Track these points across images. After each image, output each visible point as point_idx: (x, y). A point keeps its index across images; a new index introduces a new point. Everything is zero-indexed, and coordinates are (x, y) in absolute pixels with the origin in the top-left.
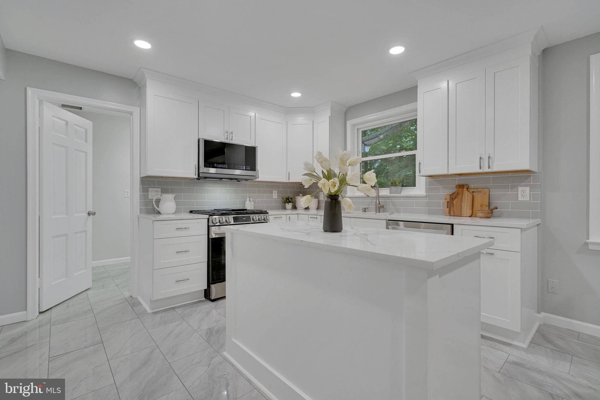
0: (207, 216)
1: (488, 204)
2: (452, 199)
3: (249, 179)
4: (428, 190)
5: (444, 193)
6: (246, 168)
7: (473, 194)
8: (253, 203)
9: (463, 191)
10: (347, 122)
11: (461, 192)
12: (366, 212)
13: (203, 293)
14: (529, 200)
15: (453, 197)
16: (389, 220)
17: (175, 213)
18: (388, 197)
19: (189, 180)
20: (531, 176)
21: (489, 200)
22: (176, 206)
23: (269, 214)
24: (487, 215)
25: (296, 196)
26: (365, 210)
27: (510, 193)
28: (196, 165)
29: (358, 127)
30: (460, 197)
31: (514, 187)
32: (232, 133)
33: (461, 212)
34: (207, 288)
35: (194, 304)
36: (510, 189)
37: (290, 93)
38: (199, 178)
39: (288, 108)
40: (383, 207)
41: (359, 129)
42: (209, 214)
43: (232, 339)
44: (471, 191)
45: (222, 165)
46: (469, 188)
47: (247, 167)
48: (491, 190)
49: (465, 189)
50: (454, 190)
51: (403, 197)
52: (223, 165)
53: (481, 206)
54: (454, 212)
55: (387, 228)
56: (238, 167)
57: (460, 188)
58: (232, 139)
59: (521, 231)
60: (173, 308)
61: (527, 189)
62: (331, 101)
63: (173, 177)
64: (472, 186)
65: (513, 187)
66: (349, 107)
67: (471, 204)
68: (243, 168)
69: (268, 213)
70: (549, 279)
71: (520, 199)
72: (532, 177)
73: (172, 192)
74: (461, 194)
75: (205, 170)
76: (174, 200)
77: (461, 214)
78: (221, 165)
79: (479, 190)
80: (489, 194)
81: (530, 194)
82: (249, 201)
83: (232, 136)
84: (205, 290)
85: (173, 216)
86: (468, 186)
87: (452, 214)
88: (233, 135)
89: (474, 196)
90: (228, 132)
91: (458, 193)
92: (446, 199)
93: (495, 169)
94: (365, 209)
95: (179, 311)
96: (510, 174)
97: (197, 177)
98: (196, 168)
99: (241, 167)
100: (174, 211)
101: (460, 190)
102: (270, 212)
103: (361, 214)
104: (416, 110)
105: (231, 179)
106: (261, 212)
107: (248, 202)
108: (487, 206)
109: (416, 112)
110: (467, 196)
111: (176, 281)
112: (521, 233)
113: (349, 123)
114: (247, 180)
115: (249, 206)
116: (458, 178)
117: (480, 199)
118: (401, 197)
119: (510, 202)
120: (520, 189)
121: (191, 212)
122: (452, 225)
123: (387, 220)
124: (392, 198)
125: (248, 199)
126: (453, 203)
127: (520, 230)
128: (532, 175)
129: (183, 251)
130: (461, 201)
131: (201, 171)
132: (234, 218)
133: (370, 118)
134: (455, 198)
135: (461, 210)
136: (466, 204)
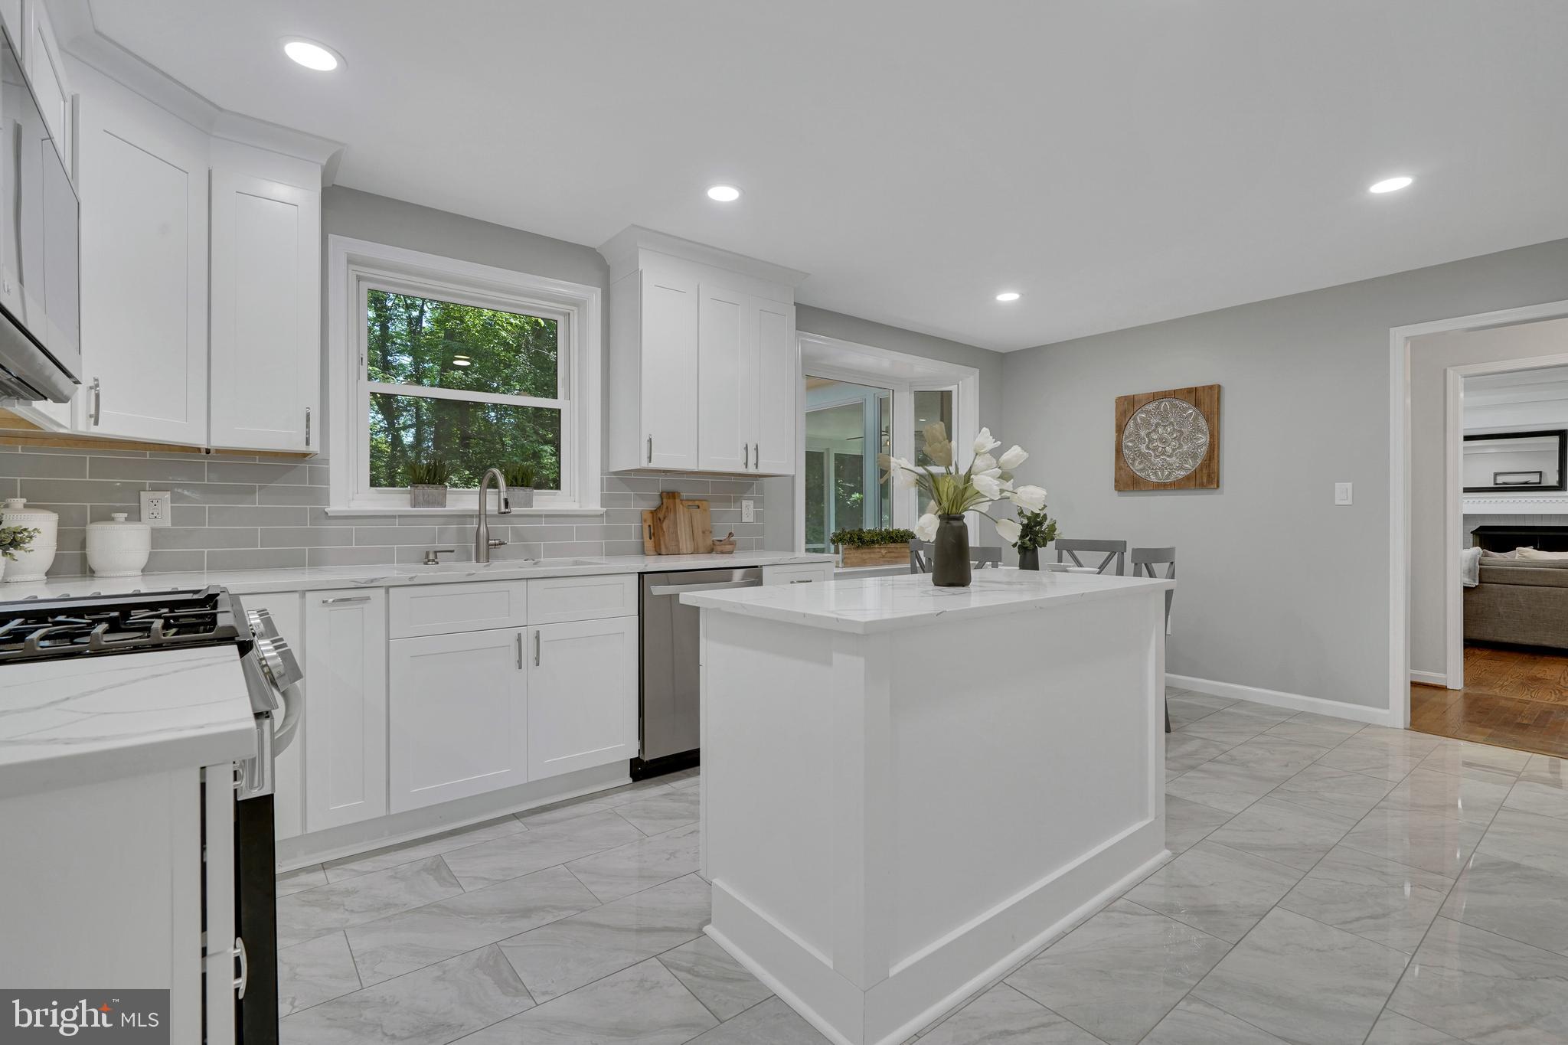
1: (711, 529)
2: (660, 520)
4: (609, 500)
5: (640, 506)
7: (691, 510)
9: (675, 505)
10: (331, 237)
11: (672, 506)
14: (753, 521)
15: (661, 516)
21: (711, 521)
26: (434, 558)
27: (732, 509)
30: (672, 515)
33: (678, 546)
36: (734, 503)
40: (501, 544)
44: (687, 504)
46: (684, 498)
48: (710, 503)
49: (678, 501)
50: (658, 503)
54: (666, 548)
57: (669, 498)
61: (751, 503)
62: (345, 147)
64: (687, 495)
65: (737, 500)
67: (690, 529)
71: (743, 520)
72: (754, 485)
74: (672, 510)
77: (679, 550)
79: (697, 503)
80: (710, 511)
81: (754, 512)
86: (682, 496)
87: (663, 551)
89: (692, 514)
91: (668, 508)
92: (644, 521)
93: (760, 470)
101: (669, 501)
108: (710, 532)
110: (682, 514)
113: (337, 246)
116: (661, 478)
117: (700, 521)
119: (733, 524)
122: (760, 569)
124: (514, 519)
126: (662, 529)
128: (755, 482)
130: (675, 523)
134: (664, 518)
135: (678, 541)
136: (683, 529)
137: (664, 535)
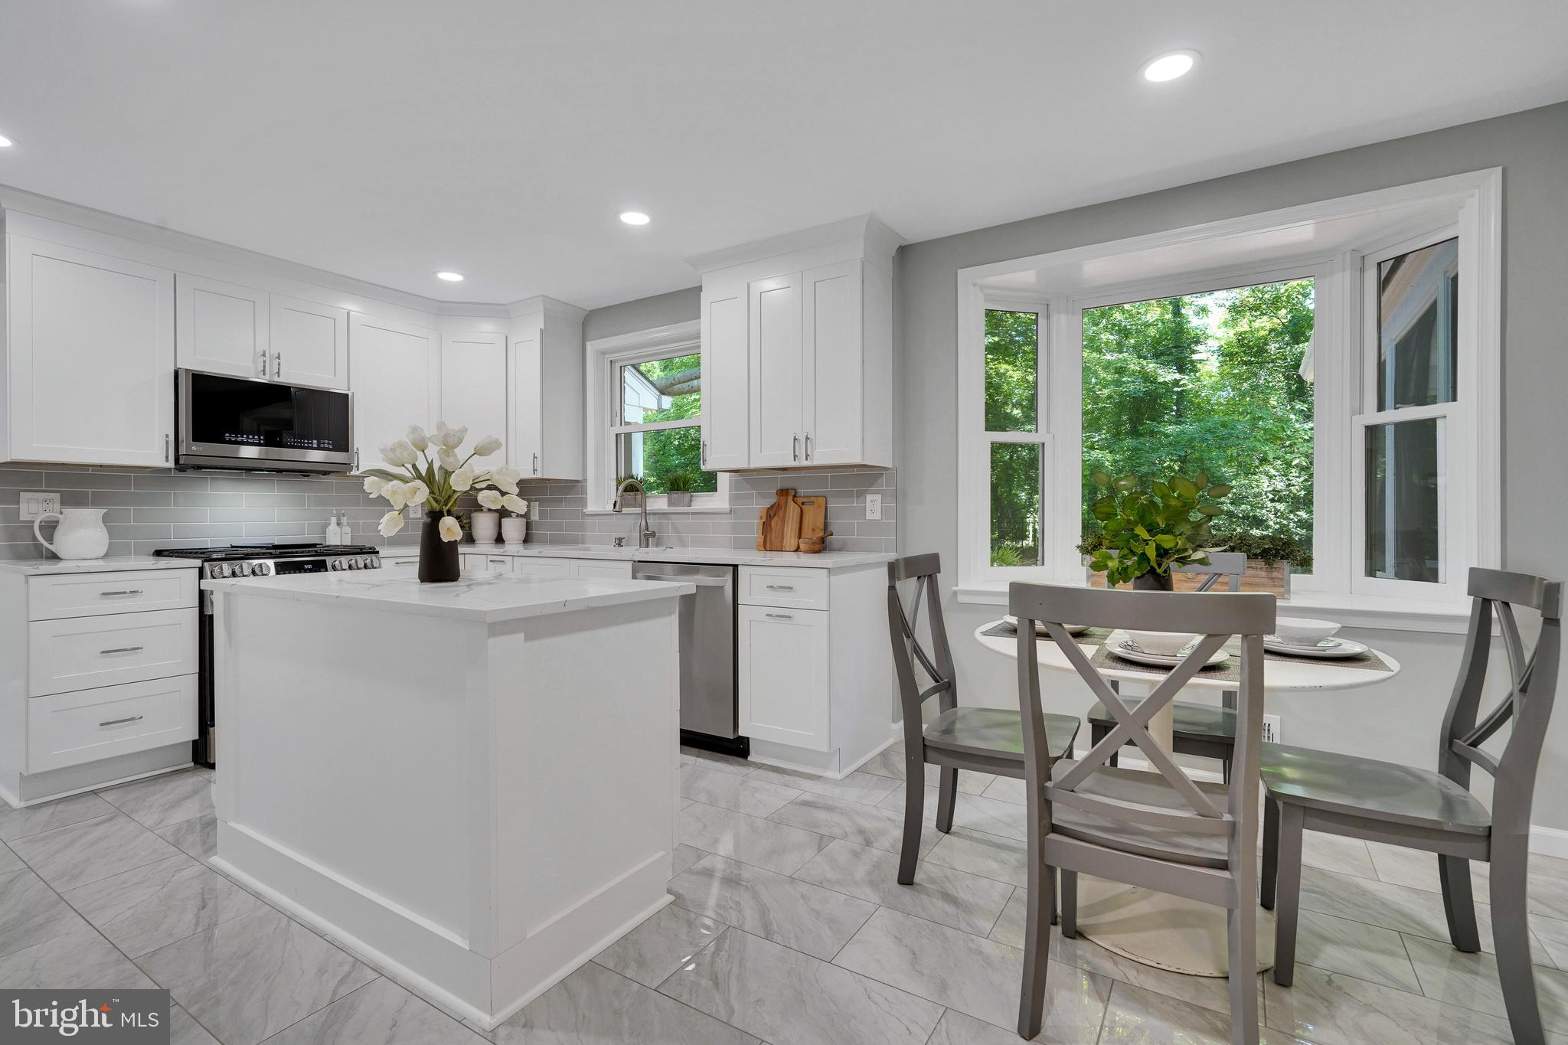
0: (198, 563)
1: (822, 527)
2: (770, 516)
3: (333, 472)
4: (734, 498)
5: (760, 505)
6: (319, 444)
7: (803, 507)
8: (348, 529)
9: (786, 502)
10: (587, 343)
12: (622, 546)
13: (189, 752)
14: (879, 518)
16: (639, 561)
17: (106, 556)
18: (664, 514)
19: (151, 472)
20: (883, 476)
21: (826, 518)
22: (110, 539)
23: (381, 554)
24: (812, 547)
25: (475, 511)
26: (619, 542)
27: (855, 505)
28: (167, 436)
29: (613, 357)
30: (782, 513)
31: (861, 495)
32: (279, 357)
33: (782, 542)
34: (198, 738)
35: (159, 778)
36: (855, 498)
37: (434, 273)
38: (180, 467)
39: (440, 302)
40: (653, 534)
41: (615, 361)
42: (203, 556)
43: (229, 824)
44: (800, 500)
45: (248, 437)
46: (798, 494)
47: (324, 443)
48: (829, 499)
49: (790, 498)
50: (773, 500)
51: (693, 514)
52: (251, 437)
53: (813, 530)
54: (772, 543)
55: (634, 577)
56: (298, 442)
57: (783, 496)
58: (278, 373)
59: (829, 573)
60: (94, 792)
61: (878, 497)
62: (543, 296)
63: (101, 466)
64: (802, 491)
65: (859, 495)
66: (590, 311)
67: (798, 526)
68: (312, 443)
69: (378, 552)
71: (869, 516)
73: (96, 502)
74: (782, 510)
75: (194, 448)
76: (104, 522)
78: (245, 436)
79: (812, 499)
80: (826, 508)
81: (883, 508)
82: (339, 524)
83: (279, 364)
84: (194, 742)
85: (101, 564)
86: (796, 492)
88: (282, 361)
89: (804, 512)
90: (267, 355)
91: (779, 505)
92: (761, 518)
93: (817, 461)
94: (620, 540)
95: (110, 797)
97: (171, 464)
98: (167, 442)
99: (306, 441)
100: (103, 551)
101: (783, 499)
102: (383, 552)
103: (611, 551)
104: (698, 336)
105: (279, 471)
106: (361, 549)
107: (333, 528)
108: (821, 530)
109: (698, 340)
110: (792, 512)
111: (102, 725)
113: (590, 347)
114: (325, 473)
115: (335, 536)
116: (780, 475)
117: (813, 518)
118: (688, 514)
119: (856, 521)
120: (869, 497)
121: (159, 553)
122: (735, 567)
123: (635, 561)
124: (672, 516)
125: (334, 520)
126: (770, 525)
127: (825, 572)
128: (884, 474)
129: (128, 648)
130: (783, 522)
131: (183, 450)
132: (277, 565)
133: (649, 337)
134: (774, 515)
135: (783, 538)
136: (790, 526)
137: (771, 531)
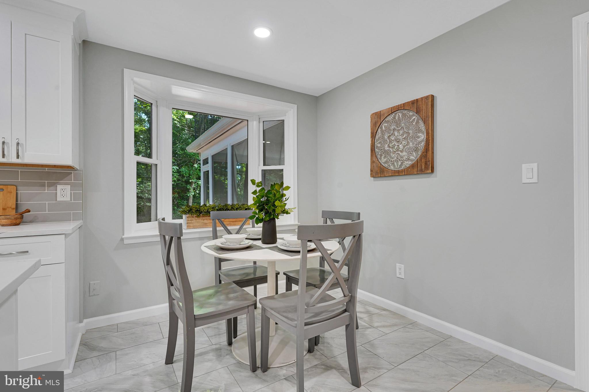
1: (14, 207)
14: (70, 200)
20: (71, 173)
21: (17, 201)
24: (14, 222)
27: (46, 191)
36: (46, 188)
48: (19, 188)
53: (4, 209)
59: (65, 237)
61: (68, 188)
65: (50, 185)
70: (91, 282)
71: (59, 199)
72: (73, 174)
80: (17, 193)
81: (71, 193)
96: (46, 168)
108: (13, 209)
112: (65, 240)
119: (47, 202)
120: (59, 187)
127: (63, 237)
128: (73, 172)
